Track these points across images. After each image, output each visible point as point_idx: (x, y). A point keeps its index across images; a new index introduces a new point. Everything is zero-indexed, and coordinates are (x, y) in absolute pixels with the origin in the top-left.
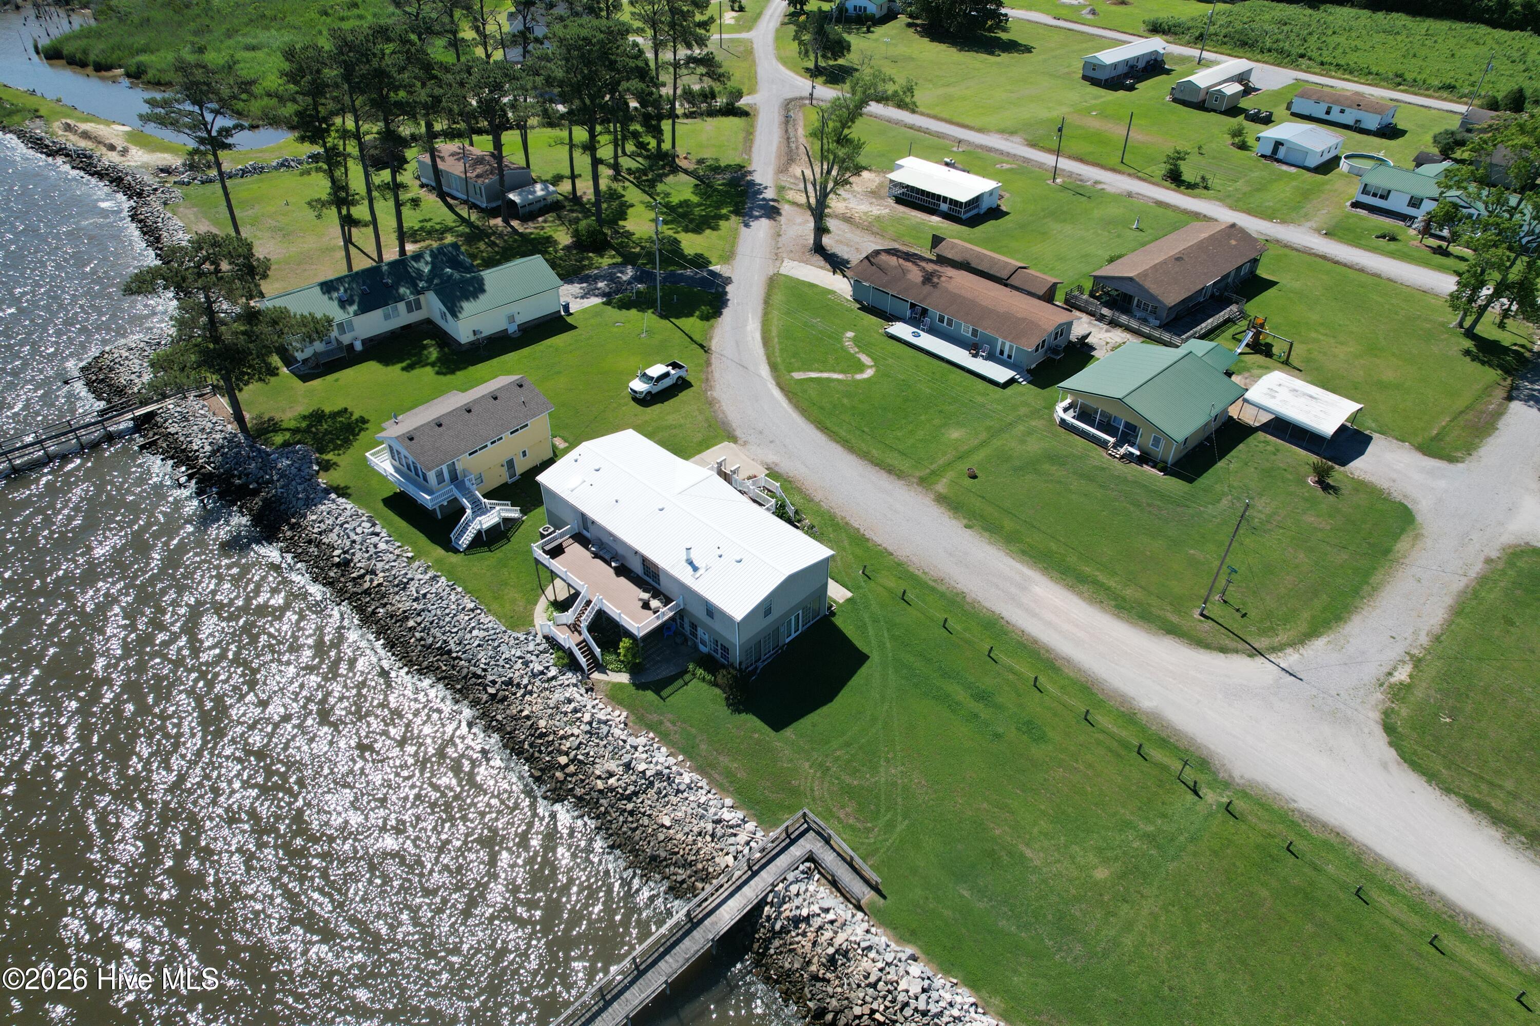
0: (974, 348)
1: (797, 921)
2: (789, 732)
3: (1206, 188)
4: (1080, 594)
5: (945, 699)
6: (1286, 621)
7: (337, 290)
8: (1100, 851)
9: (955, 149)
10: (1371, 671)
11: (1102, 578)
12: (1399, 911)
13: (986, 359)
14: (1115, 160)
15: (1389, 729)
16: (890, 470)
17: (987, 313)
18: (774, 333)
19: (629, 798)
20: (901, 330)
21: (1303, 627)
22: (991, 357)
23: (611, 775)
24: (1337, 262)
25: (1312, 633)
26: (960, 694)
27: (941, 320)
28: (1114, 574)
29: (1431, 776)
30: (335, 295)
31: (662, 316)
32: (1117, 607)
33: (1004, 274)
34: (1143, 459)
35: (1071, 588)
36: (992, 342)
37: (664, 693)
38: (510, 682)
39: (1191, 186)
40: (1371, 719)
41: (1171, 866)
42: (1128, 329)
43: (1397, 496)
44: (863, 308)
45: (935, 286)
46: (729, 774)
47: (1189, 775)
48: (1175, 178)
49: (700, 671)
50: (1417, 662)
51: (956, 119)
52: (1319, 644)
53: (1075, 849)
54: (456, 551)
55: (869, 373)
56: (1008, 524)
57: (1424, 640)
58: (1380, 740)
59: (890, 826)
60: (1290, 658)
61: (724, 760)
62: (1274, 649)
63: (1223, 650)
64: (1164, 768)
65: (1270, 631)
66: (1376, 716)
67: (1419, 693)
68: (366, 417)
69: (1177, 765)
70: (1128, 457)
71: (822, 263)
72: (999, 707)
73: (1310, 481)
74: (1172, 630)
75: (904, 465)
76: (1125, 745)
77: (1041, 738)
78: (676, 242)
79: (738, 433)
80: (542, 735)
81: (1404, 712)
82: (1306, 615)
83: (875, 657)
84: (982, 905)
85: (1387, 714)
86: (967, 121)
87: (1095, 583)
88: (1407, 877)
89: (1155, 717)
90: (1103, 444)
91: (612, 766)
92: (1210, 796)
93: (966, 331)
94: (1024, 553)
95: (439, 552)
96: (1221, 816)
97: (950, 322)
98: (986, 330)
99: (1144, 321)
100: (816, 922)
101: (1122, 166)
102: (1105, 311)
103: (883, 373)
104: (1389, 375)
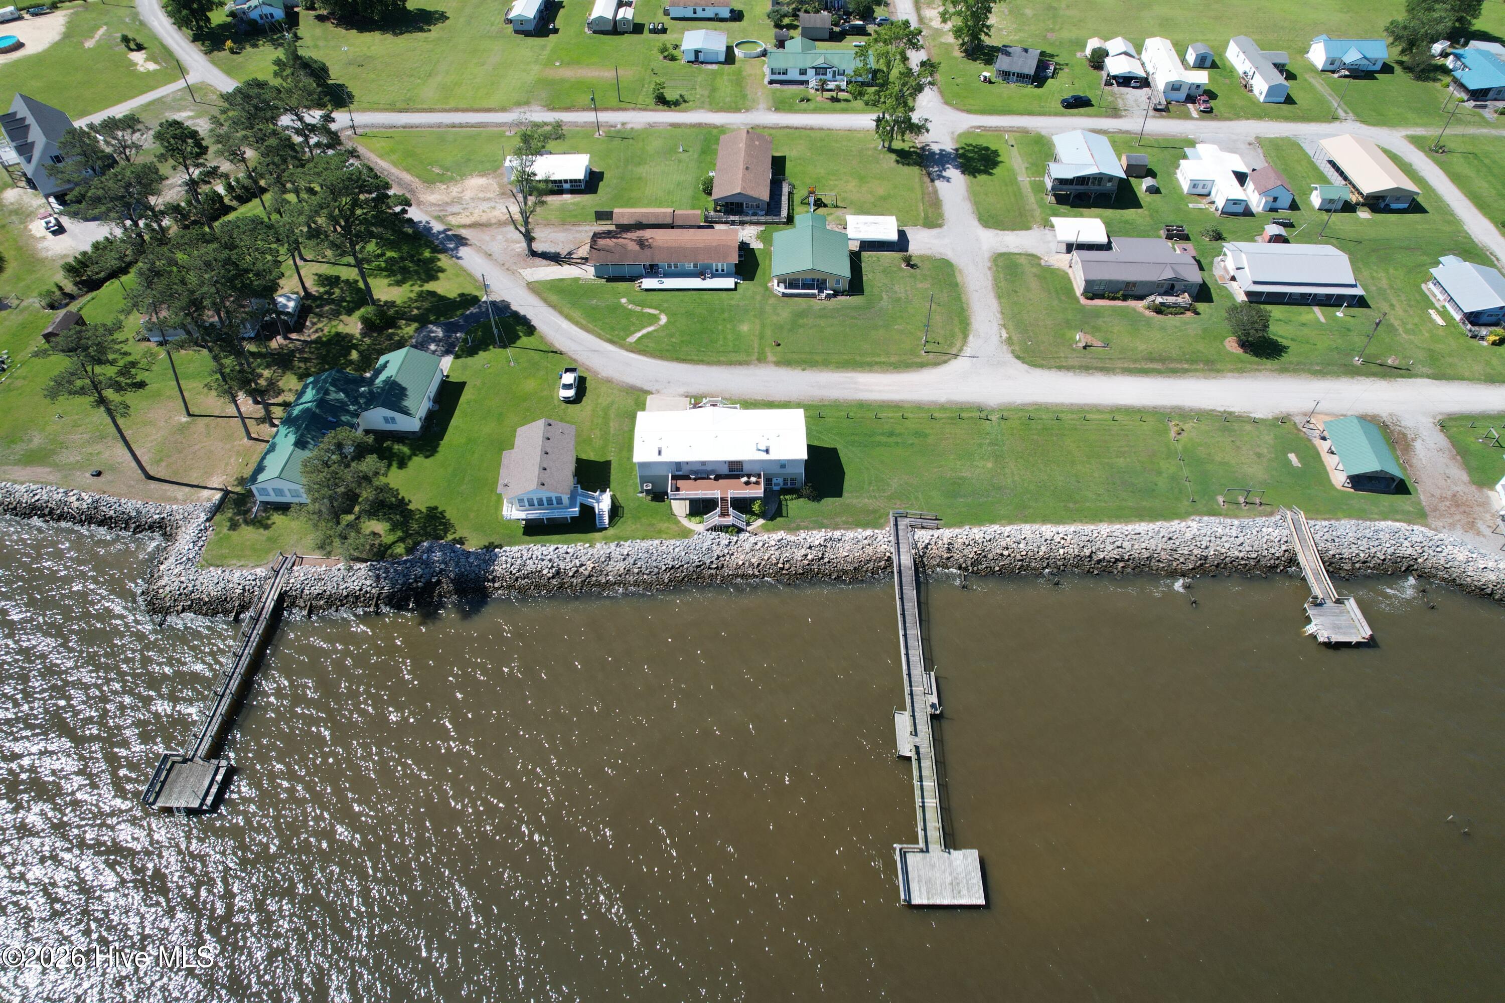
0: (700, 273)
1: (926, 547)
2: (845, 494)
3: (685, 101)
4: (877, 372)
5: (879, 444)
6: (953, 336)
7: (308, 443)
8: (982, 458)
9: (508, 134)
10: (995, 339)
11: (877, 359)
12: (1070, 416)
13: (711, 278)
14: (614, 102)
15: (1018, 357)
16: (740, 363)
17: (695, 251)
18: (584, 322)
19: (822, 558)
20: (649, 283)
21: (961, 336)
22: (713, 276)
23: (806, 555)
24: (796, 128)
25: (965, 337)
26: (884, 439)
27: (669, 266)
28: (879, 355)
29: (1041, 366)
30: (311, 446)
31: (504, 347)
32: (895, 368)
33: (668, 221)
34: (836, 294)
35: (871, 371)
36: (709, 267)
37: (784, 514)
38: (718, 557)
39: (676, 103)
40: (1010, 357)
41: (1005, 448)
42: (752, 223)
43: (938, 256)
44: (609, 280)
45: (650, 247)
46: (846, 523)
47: (983, 415)
48: (662, 101)
49: (788, 497)
50: (1004, 326)
51: (476, 106)
52: (971, 338)
53: (975, 463)
54: (606, 529)
55: (664, 319)
56: (818, 358)
57: (999, 316)
58: (1018, 364)
59: (917, 498)
60: (968, 351)
61: (838, 520)
62: (961, 350)
63: (945, 362)
64: (971, 418)
65: (951, 345)
66: (1010, 355)
67: (1015, 338)
68: (432, 505)
69: (978, 414)
70: (828, 296)
71: (545, 262)
72: (900, 434)
73: (903, 266)
74: (922, 365)
75: (742, 357)
76: (952, 418)
77: (926, 436)
78: (433, 294)
79: (646, 388)
80: (759, 565)
81: (1017, 348)
82: (957, 330)
83: (838, 447)
84: (970, 500)
85: (1013, 352)
86: (485, 104)
87: (877, 363)
88: (1062, 404)
89: (950, 402)
90: (813, 296)
91: (803, 552)
92: (994, 417)
93: (689, 266)
94: (838, 367)
95: (597, 535)
96: (1002, 422)
97: (676, 266)
98: (703, 261)
99: (755, 214)
100: (933, 542)
101: (622, 105)
102: (732, 218)
103: (671, 314)
104: (881, 191)
